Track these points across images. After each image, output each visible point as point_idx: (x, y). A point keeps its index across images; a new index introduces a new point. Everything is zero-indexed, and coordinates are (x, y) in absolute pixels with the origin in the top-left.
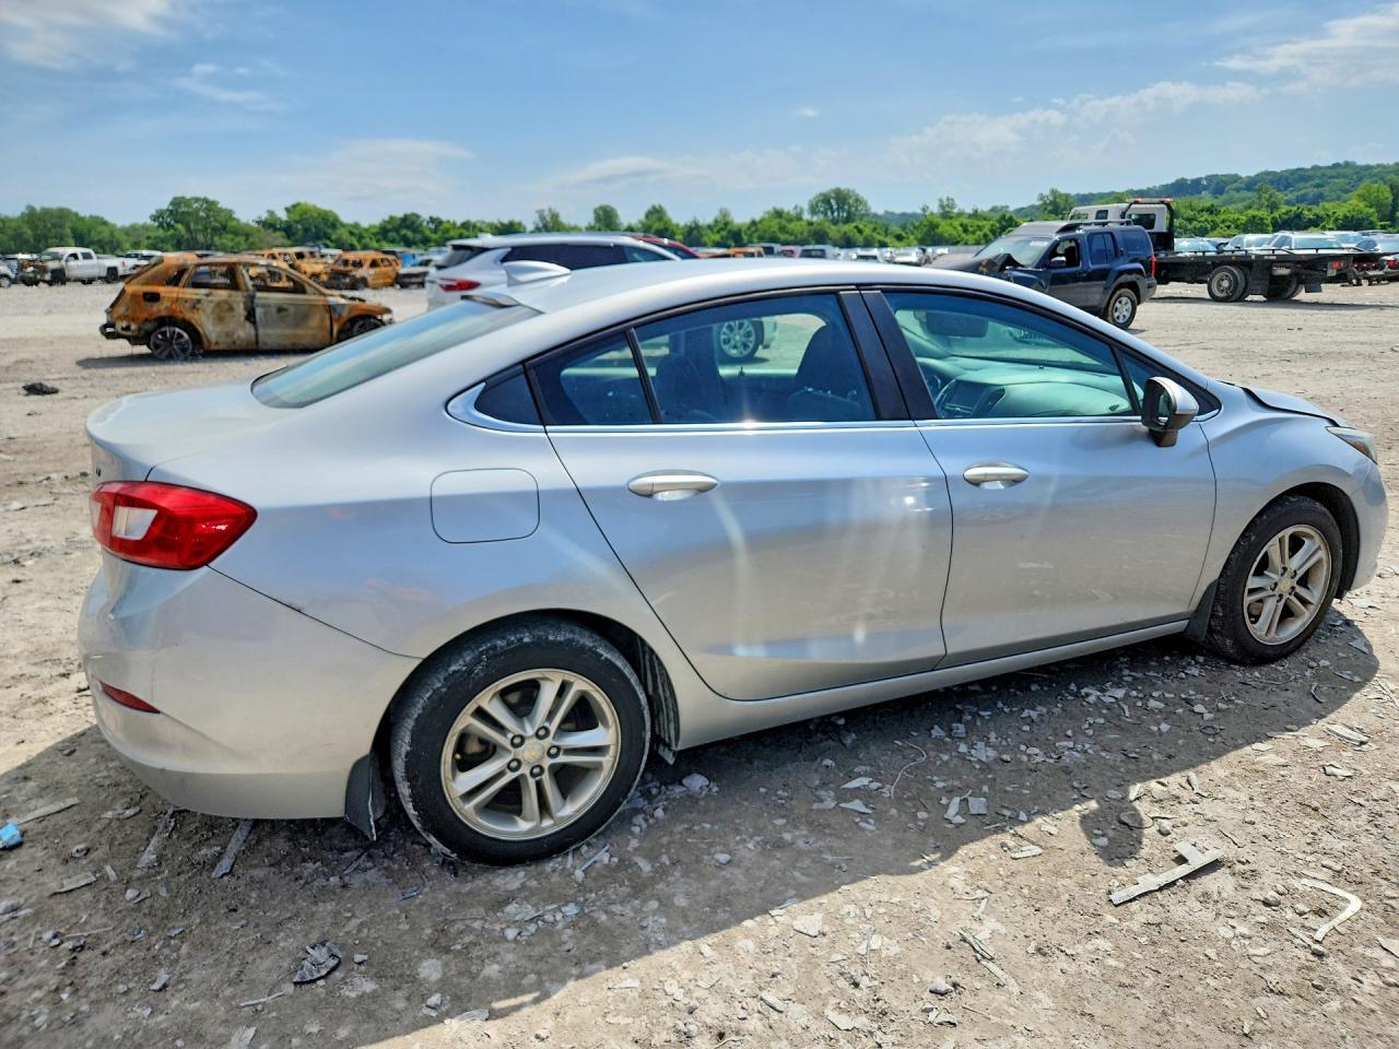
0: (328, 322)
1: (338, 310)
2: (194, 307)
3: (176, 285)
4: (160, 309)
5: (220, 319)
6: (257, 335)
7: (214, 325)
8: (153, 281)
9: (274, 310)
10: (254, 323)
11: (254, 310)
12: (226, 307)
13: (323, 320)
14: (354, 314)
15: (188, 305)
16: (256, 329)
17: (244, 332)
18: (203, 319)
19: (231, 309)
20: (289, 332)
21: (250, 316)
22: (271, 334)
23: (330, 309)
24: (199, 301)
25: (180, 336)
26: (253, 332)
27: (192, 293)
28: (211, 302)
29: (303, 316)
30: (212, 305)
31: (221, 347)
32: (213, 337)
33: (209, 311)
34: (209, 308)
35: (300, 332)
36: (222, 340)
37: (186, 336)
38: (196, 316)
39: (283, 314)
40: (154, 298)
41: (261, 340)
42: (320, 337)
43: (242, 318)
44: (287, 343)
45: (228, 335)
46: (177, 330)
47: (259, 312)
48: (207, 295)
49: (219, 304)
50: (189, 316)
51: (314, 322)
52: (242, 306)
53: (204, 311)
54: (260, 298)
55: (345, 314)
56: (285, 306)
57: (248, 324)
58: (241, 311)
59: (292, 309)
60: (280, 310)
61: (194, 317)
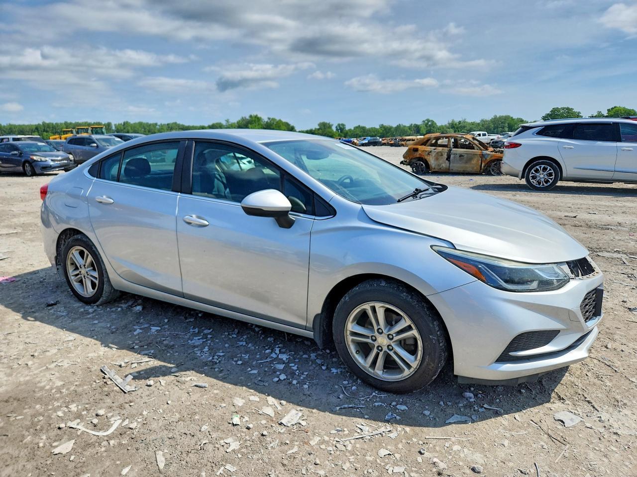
0: (480, 162)
1: (486, 156)
2: (428, 154)
3: (425, 145)
4: (417, 155)
5: (437, 159)
6: (449, 166)
7: (434, 161)
8: (416, 144)
9: (458, 156)
10: (449, 161)
11: (450, 155)
12: (440, 154)
13: (478, 161)
14: (493, 158)
15: (427, 153)
16: (450, 164)
17: (445, 165)
18: (431, 159)
19: (442, 155)
20: (463, 165)
21: (448, 159)
22: (455, 166)
23: (482, 156)
24: (431, 152)
25: (422, 165)
26: (448, 165)
27: (429, 148)
28: (435, 152)
29: (470, 159)
30: (435, 153)
31: (436, 170)
32: (433, 166)
33: (434, 155)
34: (434, 154)
35: (467, 165)
36: (436, 167)
37: (424, 165)
38: (429, 158)
39: (462, 157)
40: (416, 150)
41: (451, 168)
42: (475, 168)
43: (445, 159)
44: (461, 170)
45: (439, 165)
46: (421, 163)
47: (452, 156)
48: (434, 149)
49: (438, 153)
50: (426, 157)
51: (474, 162)
52: (446, 154)
53: (432, 155)
54: (454, 151)
55: (488, 159)
56: (463, 155)
57: (447, 161)
58: (445, 156)
59: (466, 156)
60: (461, 156)
61: (427, 158)
